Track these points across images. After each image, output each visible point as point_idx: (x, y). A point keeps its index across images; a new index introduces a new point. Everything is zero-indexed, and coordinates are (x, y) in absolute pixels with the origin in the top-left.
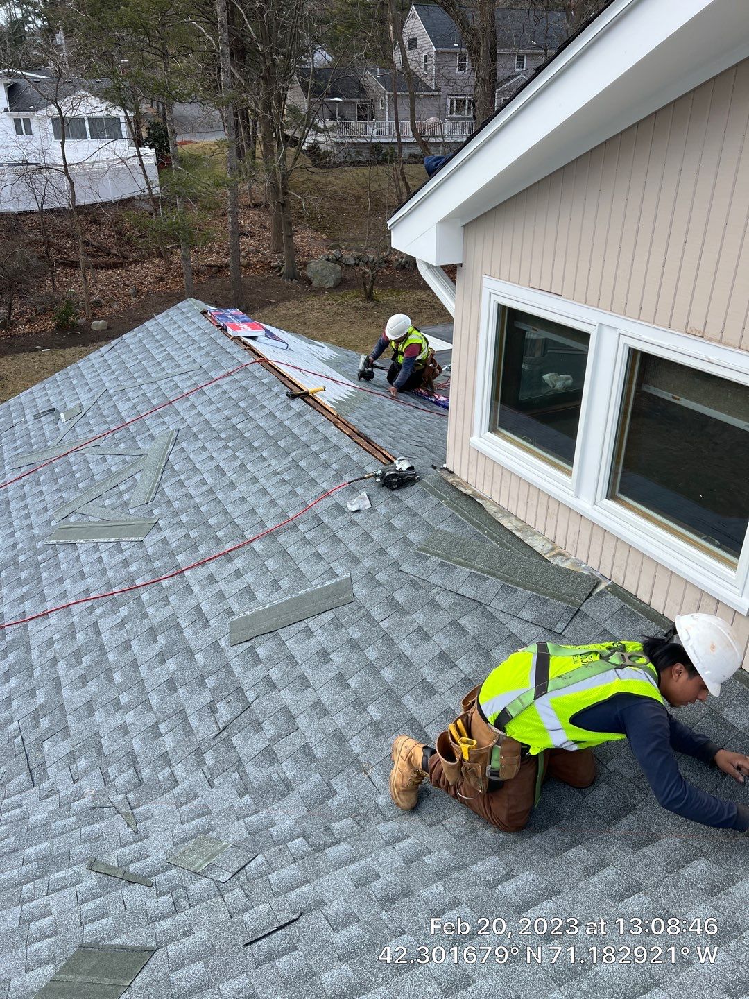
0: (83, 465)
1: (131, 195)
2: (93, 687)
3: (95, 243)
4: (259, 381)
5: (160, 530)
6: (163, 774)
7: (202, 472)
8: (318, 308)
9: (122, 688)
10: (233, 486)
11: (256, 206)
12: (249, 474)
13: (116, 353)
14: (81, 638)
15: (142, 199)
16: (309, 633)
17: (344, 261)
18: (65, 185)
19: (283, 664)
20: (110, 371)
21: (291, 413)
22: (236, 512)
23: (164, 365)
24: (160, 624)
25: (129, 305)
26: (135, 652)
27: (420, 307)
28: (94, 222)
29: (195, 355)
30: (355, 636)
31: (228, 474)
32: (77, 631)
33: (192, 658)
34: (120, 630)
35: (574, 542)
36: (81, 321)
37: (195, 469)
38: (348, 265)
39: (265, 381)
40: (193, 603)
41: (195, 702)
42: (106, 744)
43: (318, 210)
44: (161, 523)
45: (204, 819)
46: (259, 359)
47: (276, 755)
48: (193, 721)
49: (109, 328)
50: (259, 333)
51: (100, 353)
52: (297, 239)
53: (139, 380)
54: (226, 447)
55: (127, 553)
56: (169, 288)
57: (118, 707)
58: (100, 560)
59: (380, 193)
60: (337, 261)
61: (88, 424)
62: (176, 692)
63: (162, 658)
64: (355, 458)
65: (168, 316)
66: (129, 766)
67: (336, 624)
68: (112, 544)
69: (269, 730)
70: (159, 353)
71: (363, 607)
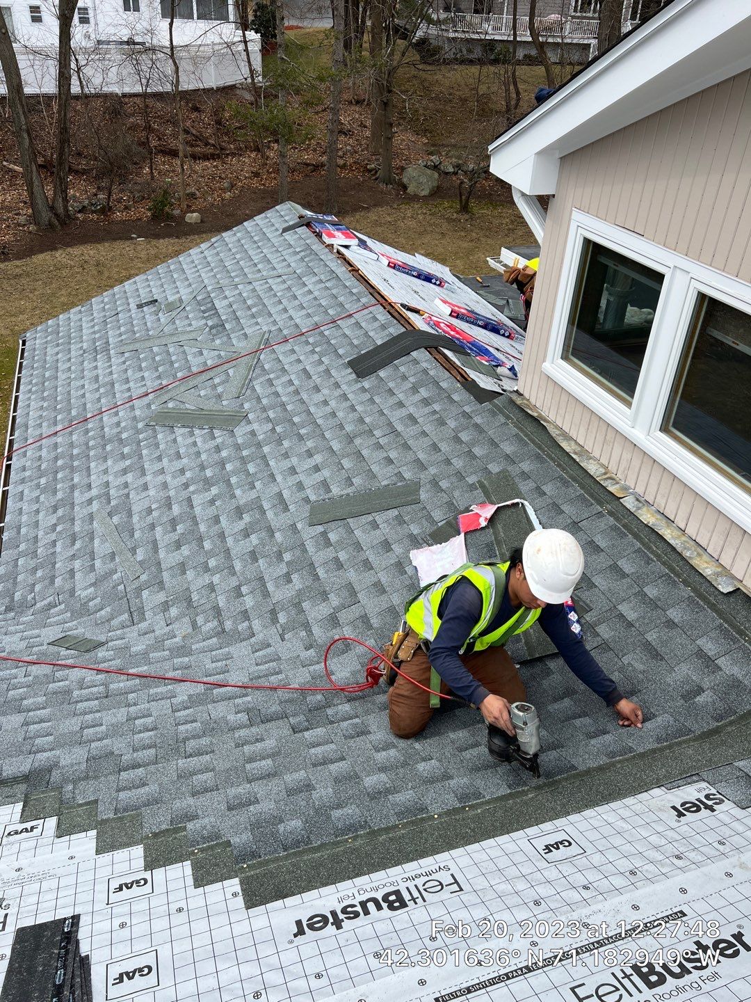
0: (181, 356)
1: (234, 83)
2: (185, 551)
3: (194, 132)
4: (348, 291)
5: (249, 422)
6: (243, 626)
7: (290, 373)
8: (411, 217)
9: (210, 554)
10: (317, 389)
11: (358, 102)
12: (333, 379)
13: (215, 251)
14: (176, 509)
15: (243, 87)
16: (375, 526)
17: (442, 168)
18: (169, 69)
19: (351, 549)
20: (209, 268)
21: (376, 324)
22: (318, 413)
23: (260, 266)
24: (246, 505)
25: (222, 199)
26: (224, 526)
27: (515, 223)
28: (196, 109)
29: (291, 260)
30: (415, 533)
31: (314, 378)
32: (173, 503)
33: (272, 535)
34: (210, 506)
35: (625, 468)
36: (177, 212)
37: (284, 370)
38: (447, 173)
39: (354, 291)
40: (276, 490)
41: (271, 572)
42: (195, 597)
43: (421, 111)
44: (251, 416)
45: (275, 664)
46: (350, 268)
47: (338, 621)
48: (270, 587)
49: (202, 221)
50: (354, 242)
51: (200, 250)
52: (396, 140)
53: (236, 280)
54: (313, 352)
55: (219, 440)
56: (264, 185)
57: (207, 569)
58: (195, 444)
59: (487, 96)
60: (436, 168)
61: (187, 317)
62: (257, 562)
63: (246, 534)
64: (432, 373)
65: (266, 217)
66: (214, 618)
67: (400, 520)
68: (206, 431)
69: (335, 600)
70: (256, 255)
71: (425, 508)
